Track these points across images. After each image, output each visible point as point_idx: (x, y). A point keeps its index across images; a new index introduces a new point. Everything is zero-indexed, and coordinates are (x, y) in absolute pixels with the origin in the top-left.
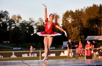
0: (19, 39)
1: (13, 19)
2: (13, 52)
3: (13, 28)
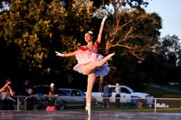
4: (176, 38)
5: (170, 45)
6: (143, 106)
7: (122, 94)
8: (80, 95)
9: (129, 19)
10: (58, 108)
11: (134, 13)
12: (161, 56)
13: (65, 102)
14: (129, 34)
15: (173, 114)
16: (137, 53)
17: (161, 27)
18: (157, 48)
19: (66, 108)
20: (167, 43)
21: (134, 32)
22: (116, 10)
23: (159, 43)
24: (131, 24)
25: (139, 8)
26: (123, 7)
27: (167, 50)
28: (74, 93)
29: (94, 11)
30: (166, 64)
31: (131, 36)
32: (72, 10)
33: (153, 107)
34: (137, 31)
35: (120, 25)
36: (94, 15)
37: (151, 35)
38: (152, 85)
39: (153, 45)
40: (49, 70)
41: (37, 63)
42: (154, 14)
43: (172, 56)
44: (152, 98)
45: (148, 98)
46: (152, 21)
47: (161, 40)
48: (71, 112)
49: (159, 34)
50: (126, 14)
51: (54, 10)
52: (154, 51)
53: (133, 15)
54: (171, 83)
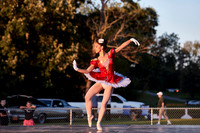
4: (175, 36)
5: (169, 45)
6: (137, 117)
7: (113, 104)
8: (62, 106)
9: (119, 15)
10: (36, 122)
11: (125, 8)
12: (158, 59)
13: (45, 115)
14: (119, 33)
16: (129, 55)
17: (157, 25)
18: (153, 49)
19: (47, 122)
20: (165, 42)
21: (125, 31)
22: (104, 5)
23: (155, 43)
24: (122, 20)
25: (130, 1)
27: (165, 51)
28: (56, 104)
29: (78, 6)
30: (164, 67)
31: (123, 35)
33: (149, 118)
34: (129, 28)
35: (109, 22)
36: (78, 11)
37: (145, 34)
38: (148, 93)
39: (148, 45)
40: (23, 76)
41: (11, 69)
42: (148, 9)
43: (171, 58)
44: (148, 108)
45: (143, 108)
46: (146, 17)
47: (157, 40)
48: (53, 126)
49: (155, 32)
50: (116, 10)
51: (31, 5)
52: (149, 52)
53: (124, 11)
54: (170, 90)
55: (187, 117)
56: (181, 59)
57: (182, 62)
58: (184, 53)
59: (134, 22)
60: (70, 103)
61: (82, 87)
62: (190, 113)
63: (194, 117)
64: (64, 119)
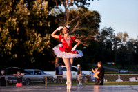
0: (126, 60)
1: (119, 37)
2: (119, 75)
3: (118, 47)
4: (112, 29)
5: (107, 34)
6: (88, 81)
8: (40, 74)
9: (76, 16)
10: (24, 84)
11: (80, 11)
12: (101, 43)
13: (30, 80)
14: (76, 27)
15: (110, 86)
16: (82, 41)
17: (100, 21)
18: (98, 37)
19: (31, 84)
20: (105, 33)
21: (80, 25)
22: (66, 9)
23: (99, 33)
24: (78, 19)
25: (83, 7)
26: (71, 7)
27: (105, 38)
28: (36, 72)
29: (49, 10)
30: (105, 49)
31: (78, 29)
32: (33, 10)
34: (82, 24)
35: (70, 20)
36: (50, 13)
37: (92, 27)
39: (94, 35)
40: (16, 55)
41: (8, 51)
42: (94, 12)
43: (109, 43)
45: (92, 75)
46: (93, 17)
47: (100, 31)
48: (35, 87)
49: (99, 26)
50: (74, 12)
51: (20, 10)
52: (95, 39)
53: (79, 13)
54: (109, 63)
55: (119, 80)
56: (116, 43)
57: (116, 46)
58: (117, 40)
59: (86, 20)
60: (45, 72)
61: (53, 62)
62: (121, 77)
63: (124, 80)
64: (42, 82)
